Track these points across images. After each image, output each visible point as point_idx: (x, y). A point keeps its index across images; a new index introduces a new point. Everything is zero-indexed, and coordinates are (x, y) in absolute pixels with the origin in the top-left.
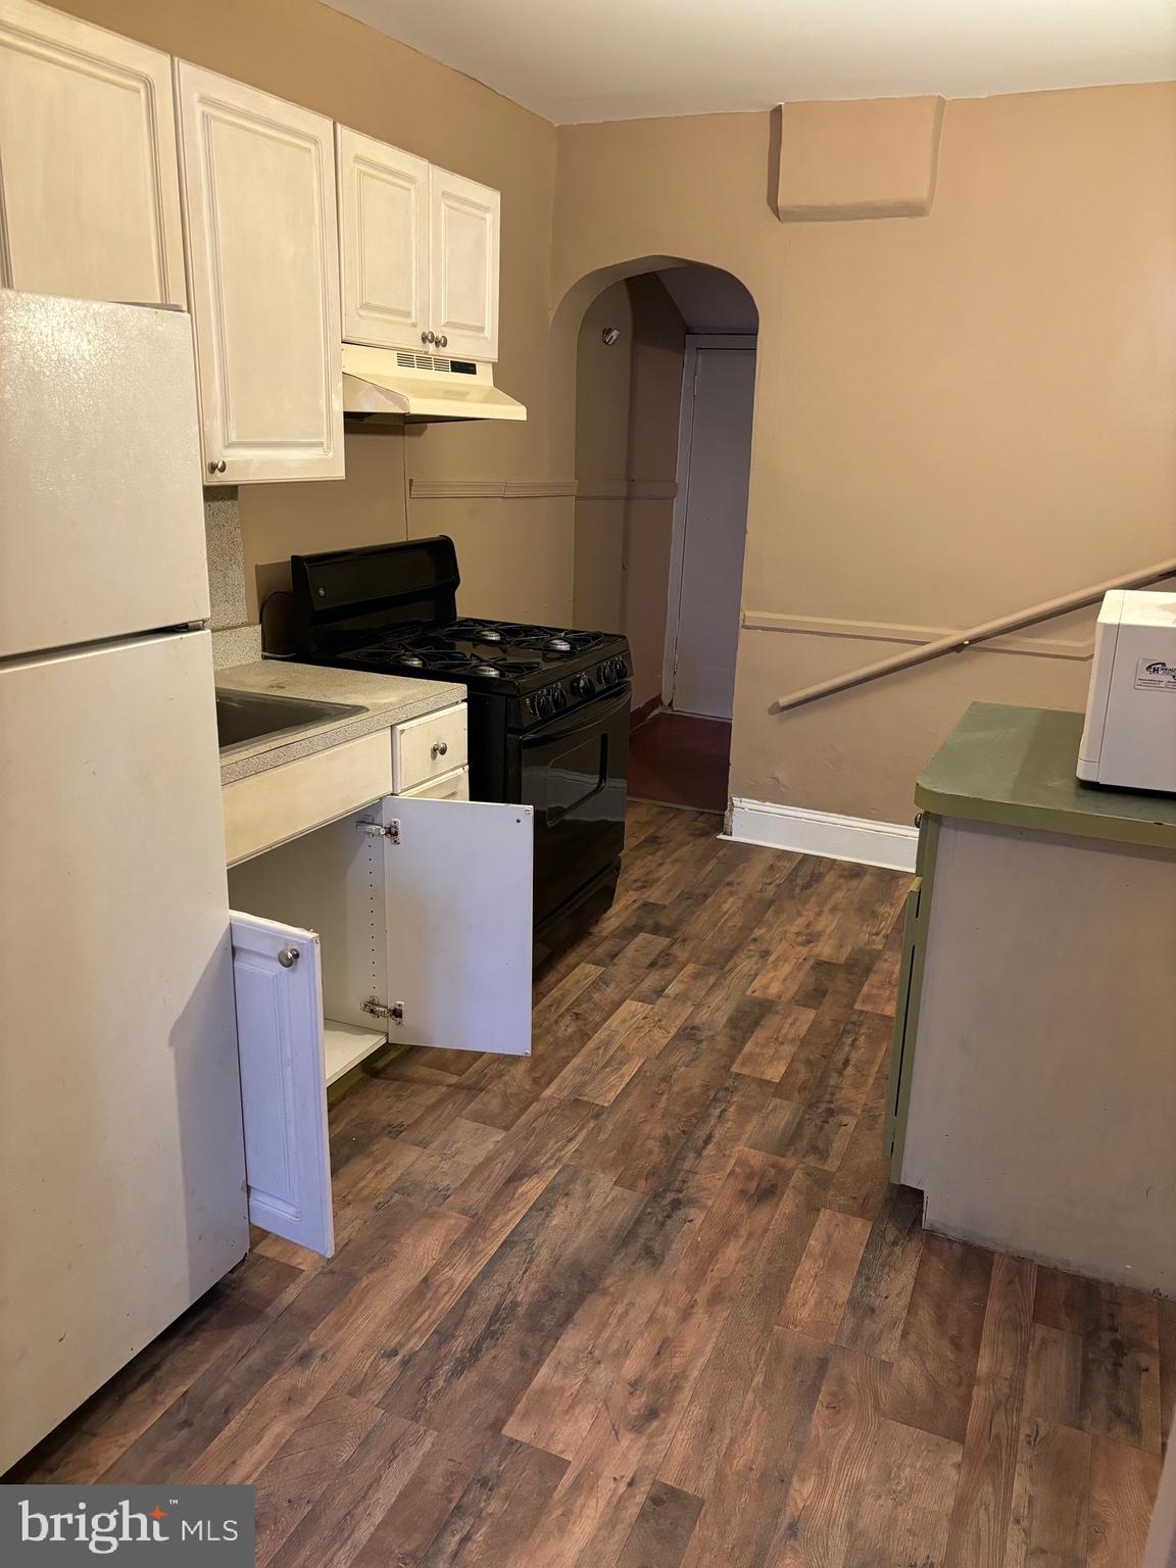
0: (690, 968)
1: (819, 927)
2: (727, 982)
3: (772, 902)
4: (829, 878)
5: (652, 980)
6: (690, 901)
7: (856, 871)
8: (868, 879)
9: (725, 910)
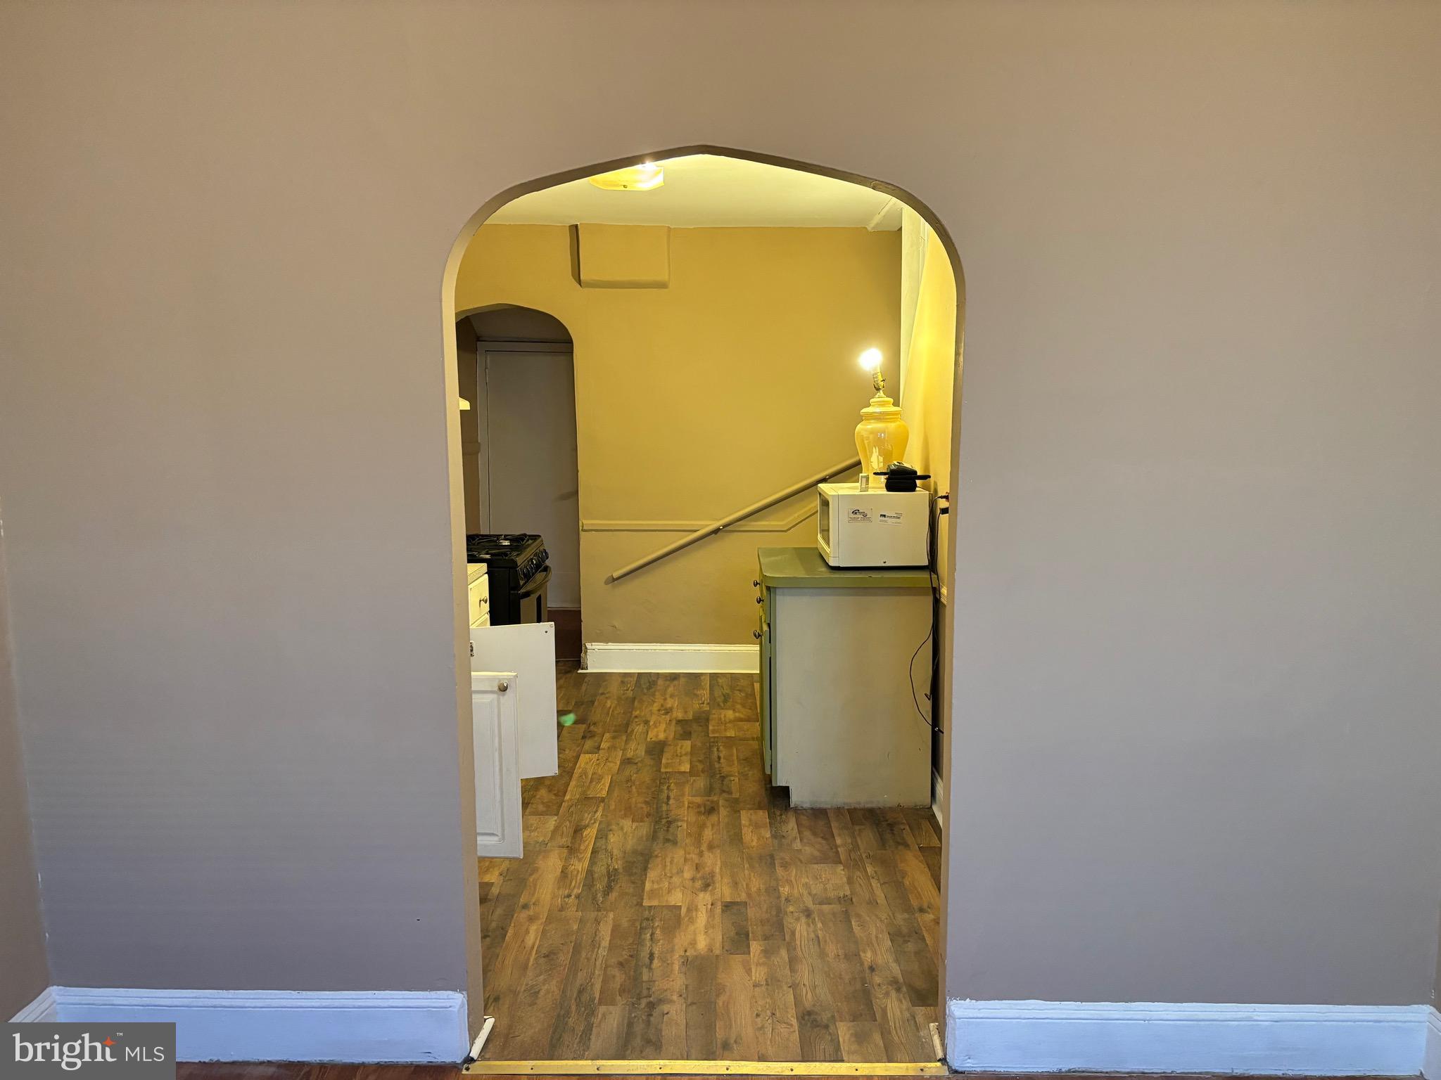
0: (607, 735)
1: (669, 705)
2: (633, 737)
3: (634, 699)
4: (660, 682)
5: (589, 744)
6: (584, 706)
7: (674, 677)
8: (682, 680)
9: (609, 706)
